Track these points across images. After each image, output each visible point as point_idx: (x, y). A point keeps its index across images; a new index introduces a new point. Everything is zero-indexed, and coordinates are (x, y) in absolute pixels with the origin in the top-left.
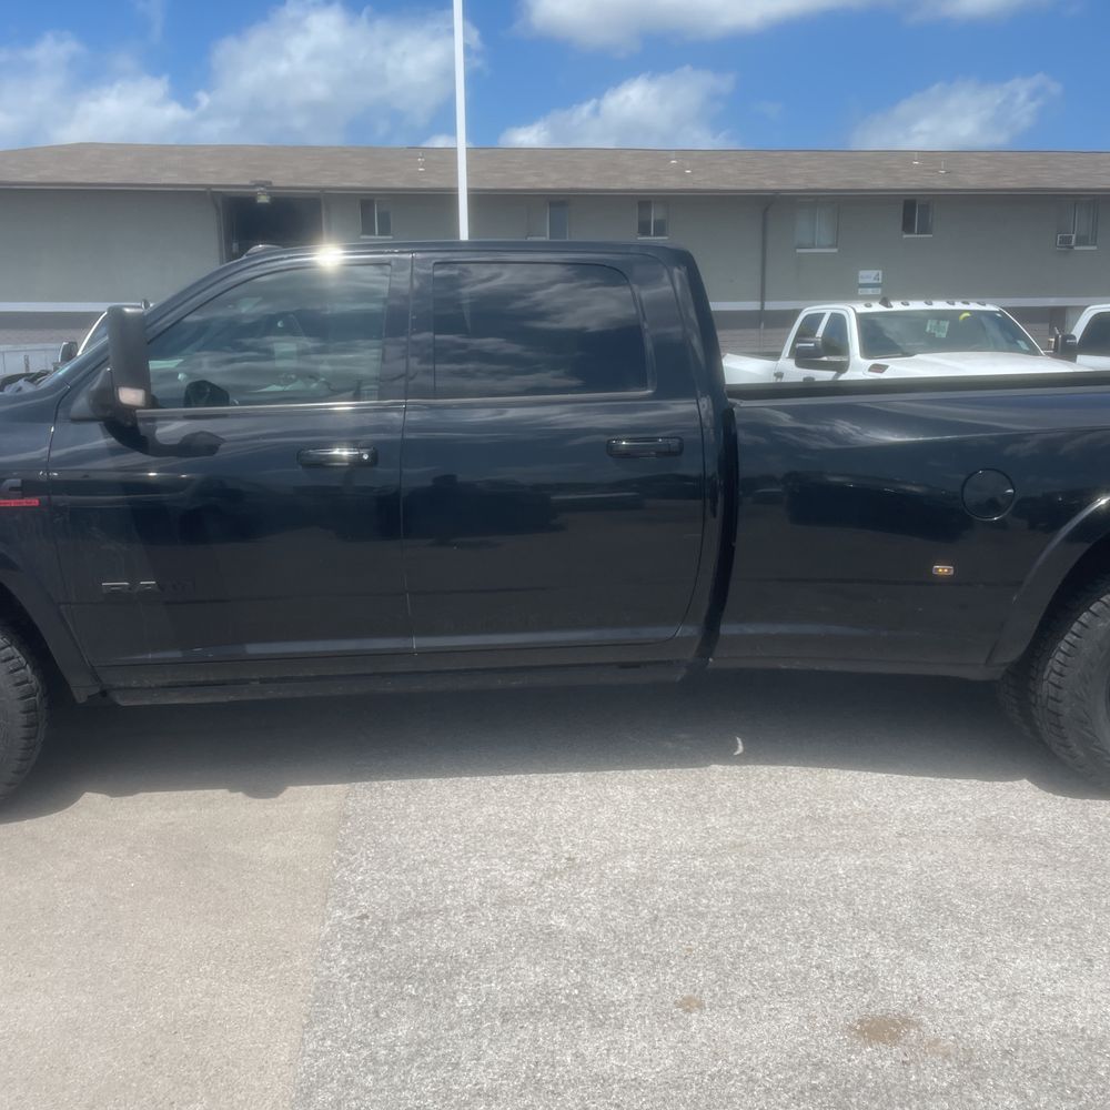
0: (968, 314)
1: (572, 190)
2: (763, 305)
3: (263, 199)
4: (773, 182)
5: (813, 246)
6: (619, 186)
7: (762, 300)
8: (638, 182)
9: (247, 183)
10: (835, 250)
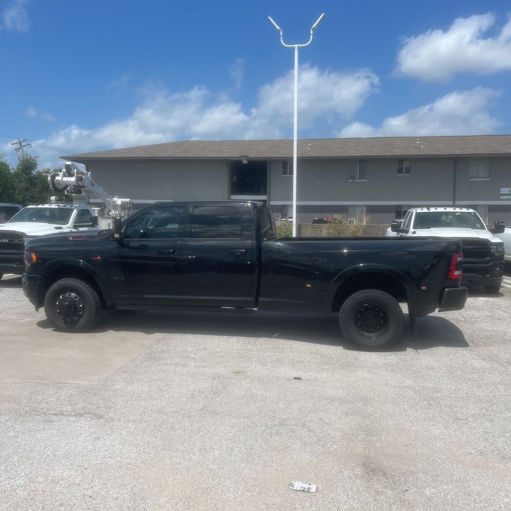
0: (459, 213)
1: (367, 156)
2: (454, 202)
3: (245, 162)
4: (459, 151)
5: (479, 178)
6: (389, 154)
7: (454, 201)
8: (398, 152)
9: (239, 156)
10: (489, 179)
